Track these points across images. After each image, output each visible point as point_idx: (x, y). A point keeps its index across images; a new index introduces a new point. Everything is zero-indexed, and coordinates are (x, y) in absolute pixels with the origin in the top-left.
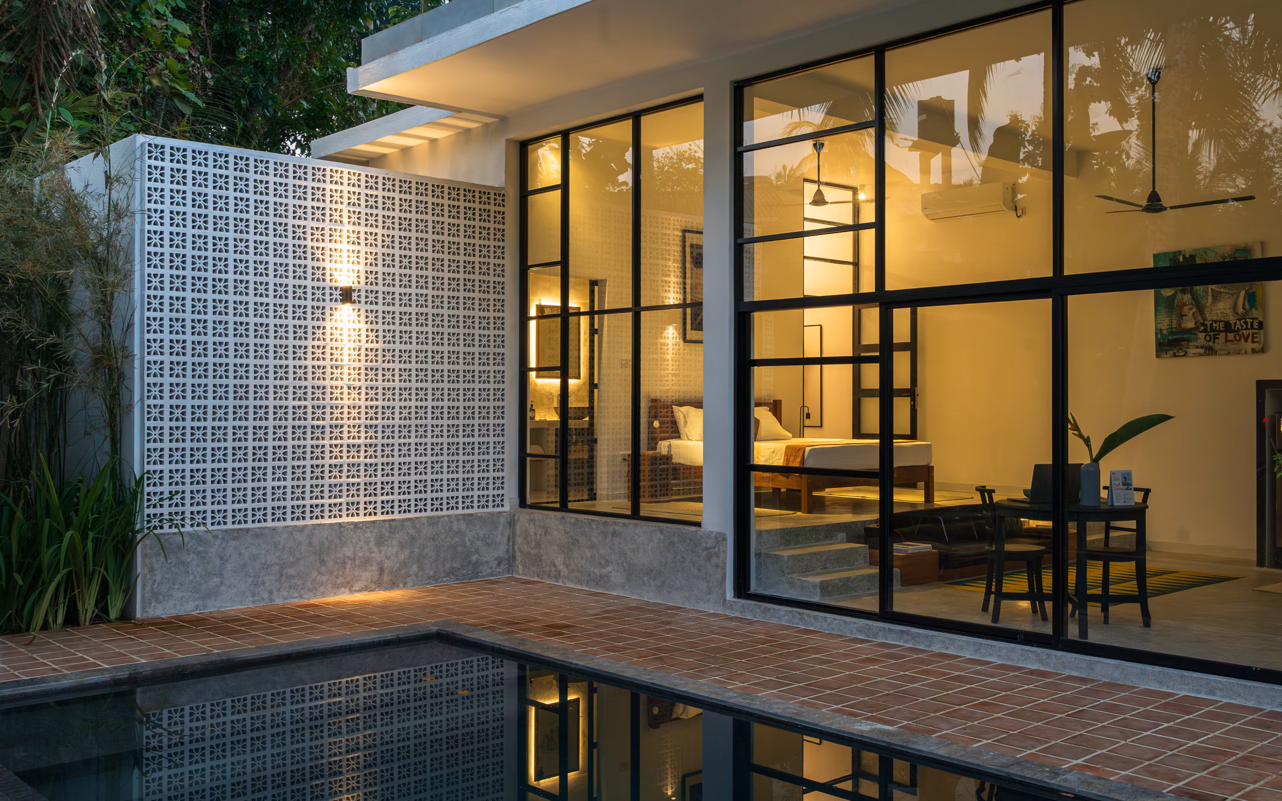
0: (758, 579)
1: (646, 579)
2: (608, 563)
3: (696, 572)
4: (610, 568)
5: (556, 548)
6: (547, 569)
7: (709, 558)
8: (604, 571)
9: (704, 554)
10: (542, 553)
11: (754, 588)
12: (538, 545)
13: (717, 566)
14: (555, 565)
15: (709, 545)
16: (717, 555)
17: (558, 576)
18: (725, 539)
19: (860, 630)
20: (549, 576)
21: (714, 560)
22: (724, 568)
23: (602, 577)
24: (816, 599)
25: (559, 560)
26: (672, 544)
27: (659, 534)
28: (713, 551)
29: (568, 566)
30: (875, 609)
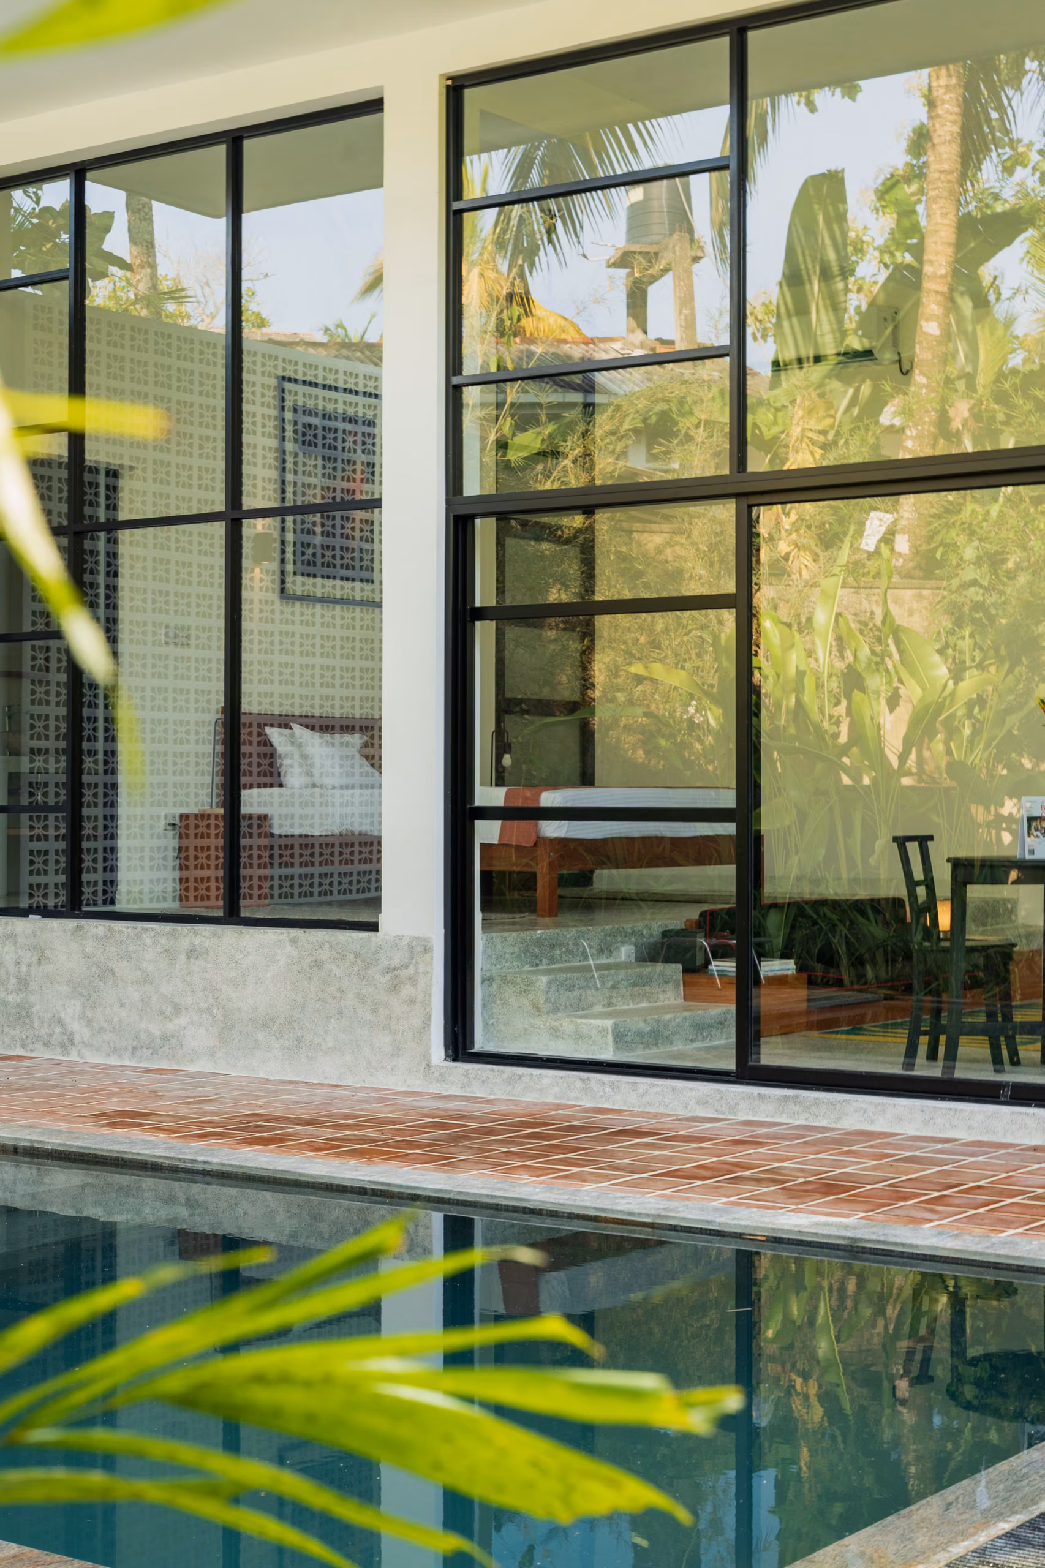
0: (486, 1025)
1: (260, 1036)
2: (178, 1010)
3: (368, 1016)
4: (182, 1021)
5: (64, 989)
6: (45, 1031)
7: (395, 988)
8: (170, 1027)
9: (385, 980)
10: (32, 998)
11: (481, 1043)
12: (23, 983)
13: (412, 1001)
14: (60, 1022)
15: (396, 962)
16: (413, 980)
17: (67, 1043)
18: (427, 950)
19: (703, 1102)
20: (47, 1045)
21: (407, 990)
22: (426, 1004)
23: (165, 1038)
24: (608, 1054)
25: (71, 1012)
26: (318, 964)
27: (289, 947)
28: (404, 973)
29: (89, 1023)
30: (730, 1065)
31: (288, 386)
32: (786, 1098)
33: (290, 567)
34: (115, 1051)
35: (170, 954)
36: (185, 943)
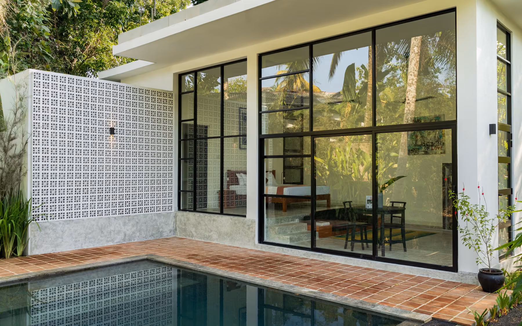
0: (267, 236)
1: (225, 237)
2: (211, 231)
3: (244, 234)
4: (212, 233)
5: (192, 226)
6: (189, 234)
7: (249, 229)
8: (210, 234)
9: (247, 227)
10: (187, 227)
11: (266, 239)
12: (185, 224)
13: (252, 232)
14: (191, 232)
15: (249, 224)
16: (252, 228)
17: (192, 236)
18: (255, 222)
19: (304, 255)
20: (189, 236)
21: (251, 229)
22: (254, 232)
23: (209, 236)
24: (288, 243)
25: (193, 230)
26: (235, 224)
27: (230, 220)
28: (251, 226)
29: (196, 232)
30: (310, 247)
31: (241, 109)
32: (319, 255)
33: (241, 143)
34: (201, 238)
35: (210, 220)
36: (213, 218)
